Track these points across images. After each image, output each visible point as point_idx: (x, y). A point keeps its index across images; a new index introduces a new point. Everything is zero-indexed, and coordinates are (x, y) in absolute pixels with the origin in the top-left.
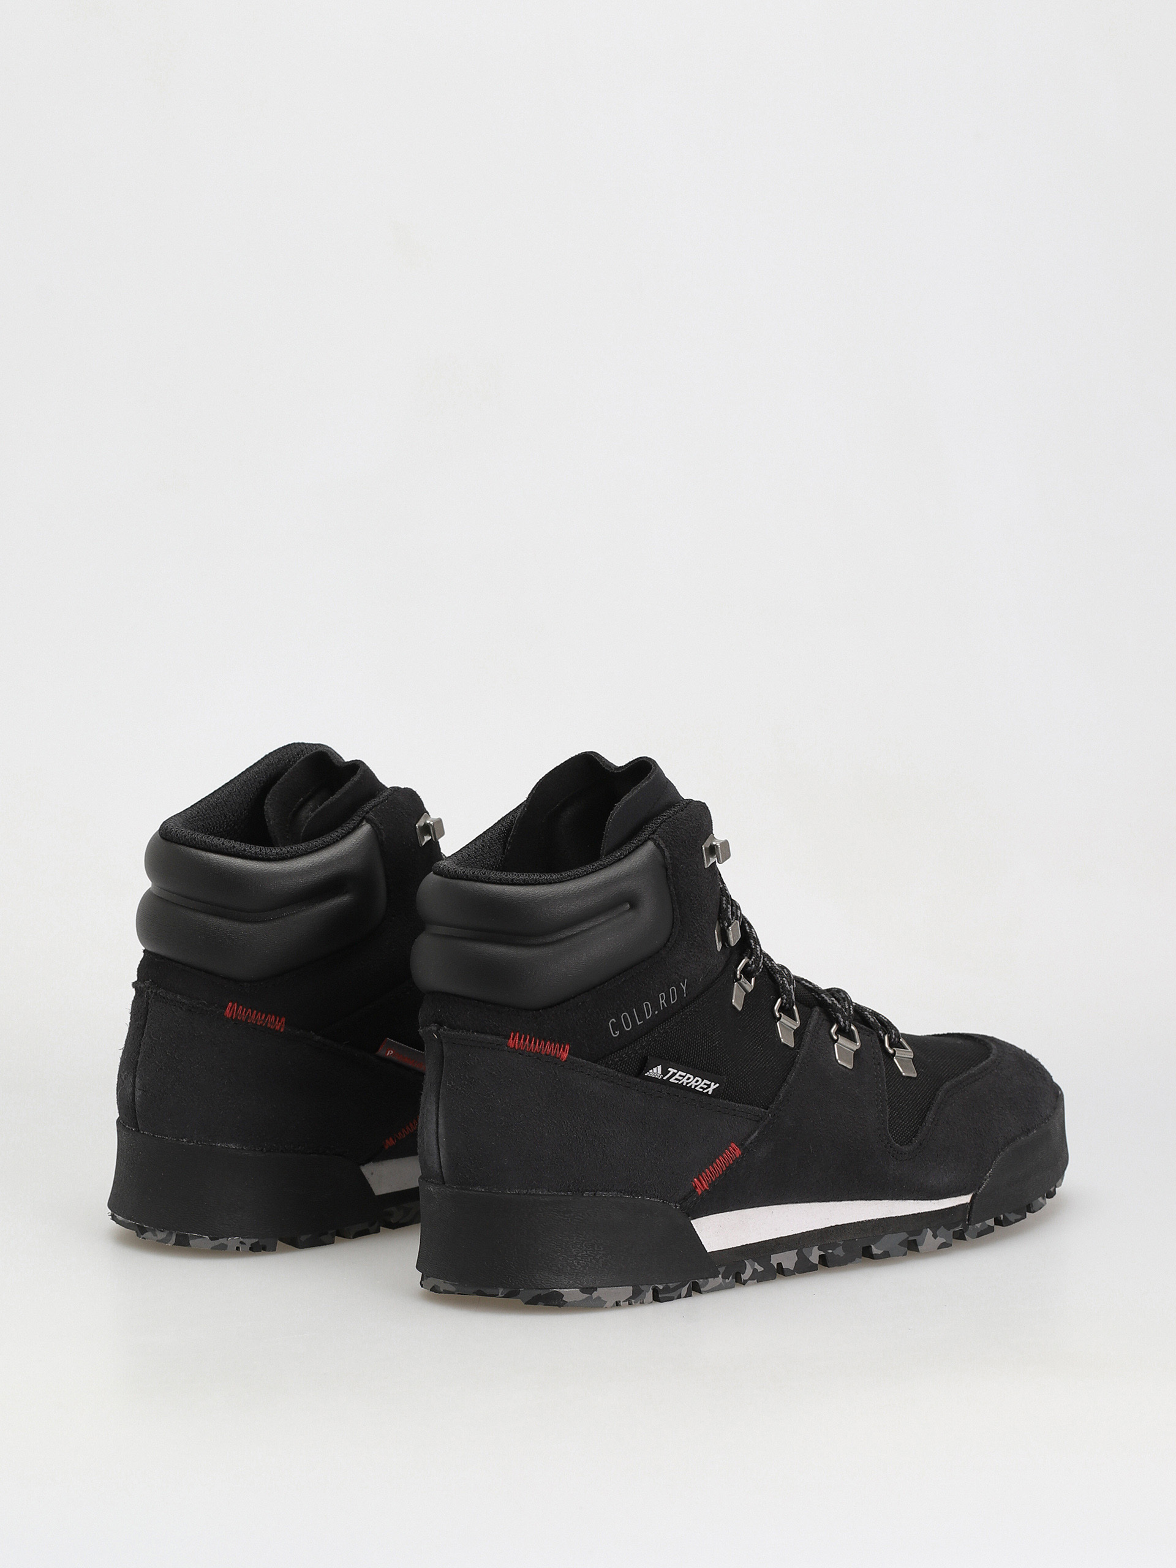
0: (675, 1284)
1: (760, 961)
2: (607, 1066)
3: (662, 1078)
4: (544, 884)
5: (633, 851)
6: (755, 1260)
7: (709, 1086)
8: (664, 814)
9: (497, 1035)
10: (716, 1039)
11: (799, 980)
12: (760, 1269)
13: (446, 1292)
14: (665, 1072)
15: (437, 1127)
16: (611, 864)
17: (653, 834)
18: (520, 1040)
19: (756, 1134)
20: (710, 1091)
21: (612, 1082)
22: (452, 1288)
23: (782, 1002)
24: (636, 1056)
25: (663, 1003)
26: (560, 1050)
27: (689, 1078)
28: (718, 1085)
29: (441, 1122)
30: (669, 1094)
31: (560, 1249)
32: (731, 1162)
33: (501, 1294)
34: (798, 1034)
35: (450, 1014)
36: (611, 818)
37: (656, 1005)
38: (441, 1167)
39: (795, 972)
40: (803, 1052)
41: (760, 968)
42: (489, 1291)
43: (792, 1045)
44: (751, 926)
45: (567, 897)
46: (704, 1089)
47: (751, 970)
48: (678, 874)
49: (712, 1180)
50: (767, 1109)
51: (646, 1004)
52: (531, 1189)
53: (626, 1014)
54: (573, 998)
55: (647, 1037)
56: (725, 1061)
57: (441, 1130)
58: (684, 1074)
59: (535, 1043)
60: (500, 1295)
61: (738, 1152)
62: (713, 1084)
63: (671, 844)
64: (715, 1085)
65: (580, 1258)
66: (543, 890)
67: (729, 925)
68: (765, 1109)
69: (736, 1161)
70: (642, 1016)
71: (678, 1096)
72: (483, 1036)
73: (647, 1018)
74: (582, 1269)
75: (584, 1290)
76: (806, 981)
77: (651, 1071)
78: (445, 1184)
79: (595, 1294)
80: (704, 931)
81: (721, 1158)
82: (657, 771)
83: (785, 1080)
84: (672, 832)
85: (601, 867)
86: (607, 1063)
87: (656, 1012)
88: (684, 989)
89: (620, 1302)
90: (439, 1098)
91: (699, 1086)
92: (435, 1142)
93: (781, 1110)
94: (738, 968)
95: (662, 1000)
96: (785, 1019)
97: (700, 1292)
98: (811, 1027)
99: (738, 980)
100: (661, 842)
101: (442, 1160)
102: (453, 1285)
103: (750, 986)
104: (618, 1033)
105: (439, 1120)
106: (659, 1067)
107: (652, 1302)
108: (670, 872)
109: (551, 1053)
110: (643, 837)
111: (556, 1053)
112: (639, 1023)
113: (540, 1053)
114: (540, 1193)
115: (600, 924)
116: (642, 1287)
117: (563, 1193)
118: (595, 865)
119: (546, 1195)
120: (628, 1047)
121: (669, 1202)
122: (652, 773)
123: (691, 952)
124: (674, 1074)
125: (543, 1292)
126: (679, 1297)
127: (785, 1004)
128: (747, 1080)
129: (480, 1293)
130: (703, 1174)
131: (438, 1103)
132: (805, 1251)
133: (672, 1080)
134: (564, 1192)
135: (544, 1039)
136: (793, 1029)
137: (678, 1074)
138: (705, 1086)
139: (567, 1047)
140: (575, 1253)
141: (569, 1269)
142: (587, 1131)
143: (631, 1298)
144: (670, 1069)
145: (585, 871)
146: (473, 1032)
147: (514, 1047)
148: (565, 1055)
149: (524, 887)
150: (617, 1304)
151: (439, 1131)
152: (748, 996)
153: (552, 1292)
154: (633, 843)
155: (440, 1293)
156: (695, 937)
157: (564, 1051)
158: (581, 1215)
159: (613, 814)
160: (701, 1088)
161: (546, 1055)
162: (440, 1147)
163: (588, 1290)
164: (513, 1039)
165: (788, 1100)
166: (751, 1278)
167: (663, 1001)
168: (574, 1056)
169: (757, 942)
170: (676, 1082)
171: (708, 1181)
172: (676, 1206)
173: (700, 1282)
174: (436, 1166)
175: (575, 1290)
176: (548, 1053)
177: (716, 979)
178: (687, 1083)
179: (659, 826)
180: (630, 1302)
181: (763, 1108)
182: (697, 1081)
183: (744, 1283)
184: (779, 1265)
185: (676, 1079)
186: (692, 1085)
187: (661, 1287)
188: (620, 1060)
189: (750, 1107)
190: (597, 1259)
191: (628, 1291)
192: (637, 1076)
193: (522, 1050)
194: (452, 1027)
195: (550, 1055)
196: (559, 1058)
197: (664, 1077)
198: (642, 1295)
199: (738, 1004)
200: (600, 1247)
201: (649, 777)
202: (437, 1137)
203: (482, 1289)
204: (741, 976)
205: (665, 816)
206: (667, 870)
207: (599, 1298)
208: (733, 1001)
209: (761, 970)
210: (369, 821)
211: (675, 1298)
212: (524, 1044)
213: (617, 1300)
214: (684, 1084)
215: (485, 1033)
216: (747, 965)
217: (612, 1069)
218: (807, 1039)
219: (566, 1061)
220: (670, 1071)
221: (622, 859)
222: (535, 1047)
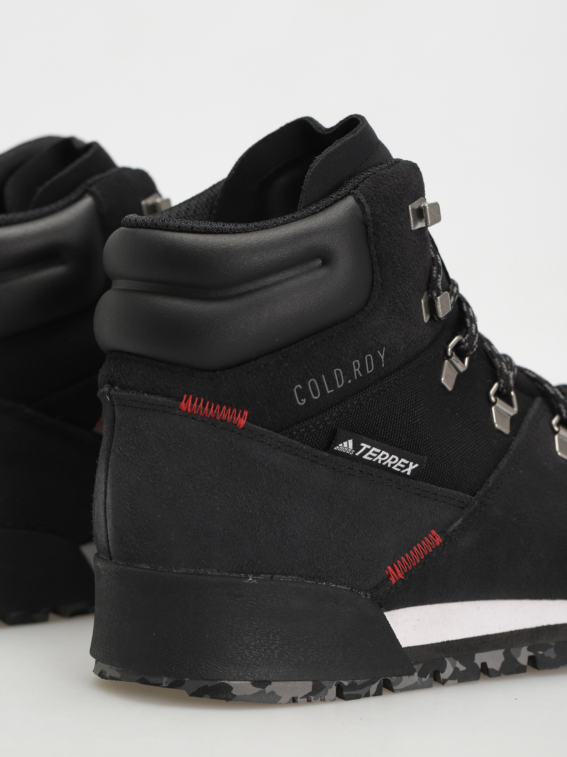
0: (363, 681)
1: (475, 339)
2: (292, 437)
3: (354, 453)
4: (227, 233)
5: (330, 205)
6: (456, 658)
7: (407, 466)
8: (369, 170)
9: (169, 396)
10: (417, 415)
11: (522, 370)
12: (462, 668)
13: (112, 678)
14: (357, 447)
15: (105, 497)
16: (304, 217)
17: (355, 189)
18: (193, 402)
19: (459, 522)
20: (409, 471)
21: (296, 455)
22: (117, 675)
23: (499, 387)
24: (324, 427)
25: (357, 372)
26: (237, 416)
27: (384, 456)
28: (417, 465)
29: (108, 491)
30: (362, 472)
31: (230, 636)
32: (431, 550)
33: (166, 684)
34: (515, 421)
35: (122, 374)
36: (310, 171)
37: (349, 373)
38: (108, 541)
39: (519, 361)
40: (517, 441)
41: (475, 347)
42: (152, 679)
43: (506, 430)
44: (468, 306)
45: (253, 249)
46: (402, 469)
47: (464, 348)
48: (380, 233)
49: (408, 568)
50: (474, 496)
51: (337, 371)
52: (200, 569)
53: (314, 380)
54: (255, 359)
55: (338, 408)
56: (427, 440)
57: (109, 501)
58: (379, 451)
59: (210, 407)
60: (164, 685)
61: (439, 540)
62: (411, 463)
63: (372, 199)
64: (413, 465)
65: (252, 648)
66: (225, 239)
67: (438, 295)
68: (472, 495)
69: (436, 549)
70: (332, 383)
71: (372, 475)
72: (153, 397)
73: (339, 386)
74: (254, 660)
75: (256, 683)
76: (530, 371)
77: (341, 445)
78: (112, 559)
79: (268, 689)
80: (407, 297)
81: (419, 545)
82: (364, 126)
83: (495, 467)
84: (375, 187)
85: (294, 220)
86: (291, 434)
87: (350, 381)
88: (382, 357)
89: (297, 698)
90: (108, 466)
91: (396, 466)
92: (102, 514)
93: (489, 498)
94: (450, 345)
95: (356, 368)
96: (501, 405)
97: (392, 690)
98: (530, 416)
99: (449, 358)
100: (362, 197)
101: (109, 533)
102: (118, 671)
103: (464, 365)
104: (304, 401)
105: (107, 489)
106: (351, 442)
107: (334, 700)
108: (371, 230)
109: (226, 418)
110: (343, 191)
111: (233, 419)
112: (329, 392)
113: (215, 418)
114: (210, 573)
115: (287, 280)
116: (325, 683)
117: (235, 575)
118: (287, 217)
119: (215, 576)
120: (316, 417)
121: (359, 591)
122: (359, 128)
123: (391, 318)
124: (367, 450)
125: (210, 684)
126: (367, 695)
127: (503, 389)
128: (451, 463)
129: (144, 681)
130: (398, 562)
131: (107, 471)
132: (513, 651)
133: (365, 457)
134: (237, 573)
135: (220, 403)
136: (509, 415)
137: (371, 451)
138: (403, 466)
139: (246, 413)
140: (247, 642)
141: (239, 659)
142: (265, 507)
143: (310, 694)
144: (362, 444)
145: (275, 223)
146: (143, 393)
147: (187, 411)
148: (242, 422)
149: (204, 235)
150: (294, 700)
151: (107, 501)
152: (461, 377)
153: (220, 684)
154: (331, 197)
155: (106, 679)
156: (397, 303)
157: (241, 417)
158: (254, 599)
159: (312, 168)
160: (398, 467)
161: (222, 421)
162: (108, 519)
163: (261, 683)
164: (186, 402)
165: (498, 488)
166: (452, 677)
167: (358, 369)
168: (253, 424)
169: (473, 320)
170: (370, 459)
171: (403, 570)
172: (366, 595)
173: (393, 679)
174: (104, 540)
175: (245, 682)
176: (224, 418)
177: (421, 353)
178: (383, 461)
179: (363, 181)
180: (309, 698)
181: (469, 494)
182: (394, 460)
183: (443, 682)
184: (484, 665)
185: (370, 456)
186: (388, 463)
187: (346, 683)
188: (306, 431)
189: (454, 492)
190: (271, 649)
191: (307, 686)
192: (325, 450)
193: (195, 414)
194: (123, 388)
195: (226, 421)
196: (236, 425)
197: (356, 452)
198: (323, 692)
199: (448, 384)
200: (277, 636)
201: (355, 131)
202: (105, 508)
203: (145, 678)
204: (452, 354)
205: (370, 172)
206: (367, 227)
207: (272, 693)
208: (443, 379)
209: (475, 349)
210: (92, 194)
211: (363, 695)
212: (197, 407)
213: (294, 696)
214: (379, 462)
215: (156, 394)
216: (459, 343)
217: (297, 440)
218: (525, 427)
219: (243, 428)
220: (362, 447)
221: (317, 212)
222: (209, 411)
